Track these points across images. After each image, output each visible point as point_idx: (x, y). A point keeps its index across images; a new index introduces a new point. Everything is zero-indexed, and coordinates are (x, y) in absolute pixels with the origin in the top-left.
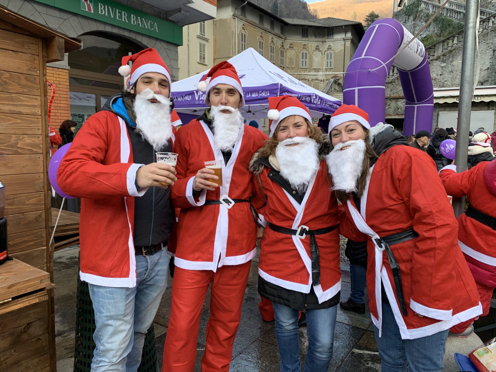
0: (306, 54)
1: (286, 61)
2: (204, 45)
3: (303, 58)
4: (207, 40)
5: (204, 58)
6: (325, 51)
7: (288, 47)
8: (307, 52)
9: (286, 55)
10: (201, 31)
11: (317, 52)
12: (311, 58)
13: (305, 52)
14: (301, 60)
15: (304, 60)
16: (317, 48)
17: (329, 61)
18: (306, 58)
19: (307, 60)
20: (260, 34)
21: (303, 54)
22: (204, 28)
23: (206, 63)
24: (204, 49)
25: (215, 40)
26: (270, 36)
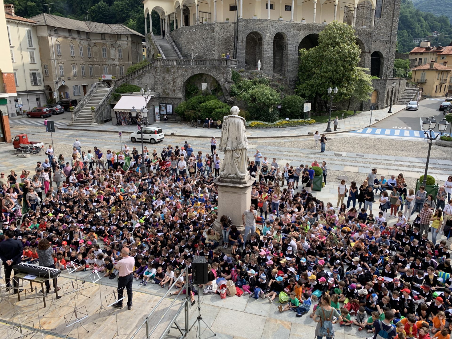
0: (105, 49)
1: (92, 54)
2: (33, 52)
3: (103, 52)
4: (34, 49)
5: (34, 60)
6: (117, 48)
7: (93, 45)
8: (106, 48)
9: (92, 50)
10: (29, 44)
11: (113, 48)
12: (109, 52)
13: (104, 48)
14: (102, 53)
15: (104, 53)
16: (112, 46)
17: (120, 53)
18: (105, 52)
19: (106, 53)
20: (70, 41)
21: (103, 49)
22: (31, 43)
23: (36, 62)
24: (33, 55)
25: (40, 49)
26: (78, 41)
